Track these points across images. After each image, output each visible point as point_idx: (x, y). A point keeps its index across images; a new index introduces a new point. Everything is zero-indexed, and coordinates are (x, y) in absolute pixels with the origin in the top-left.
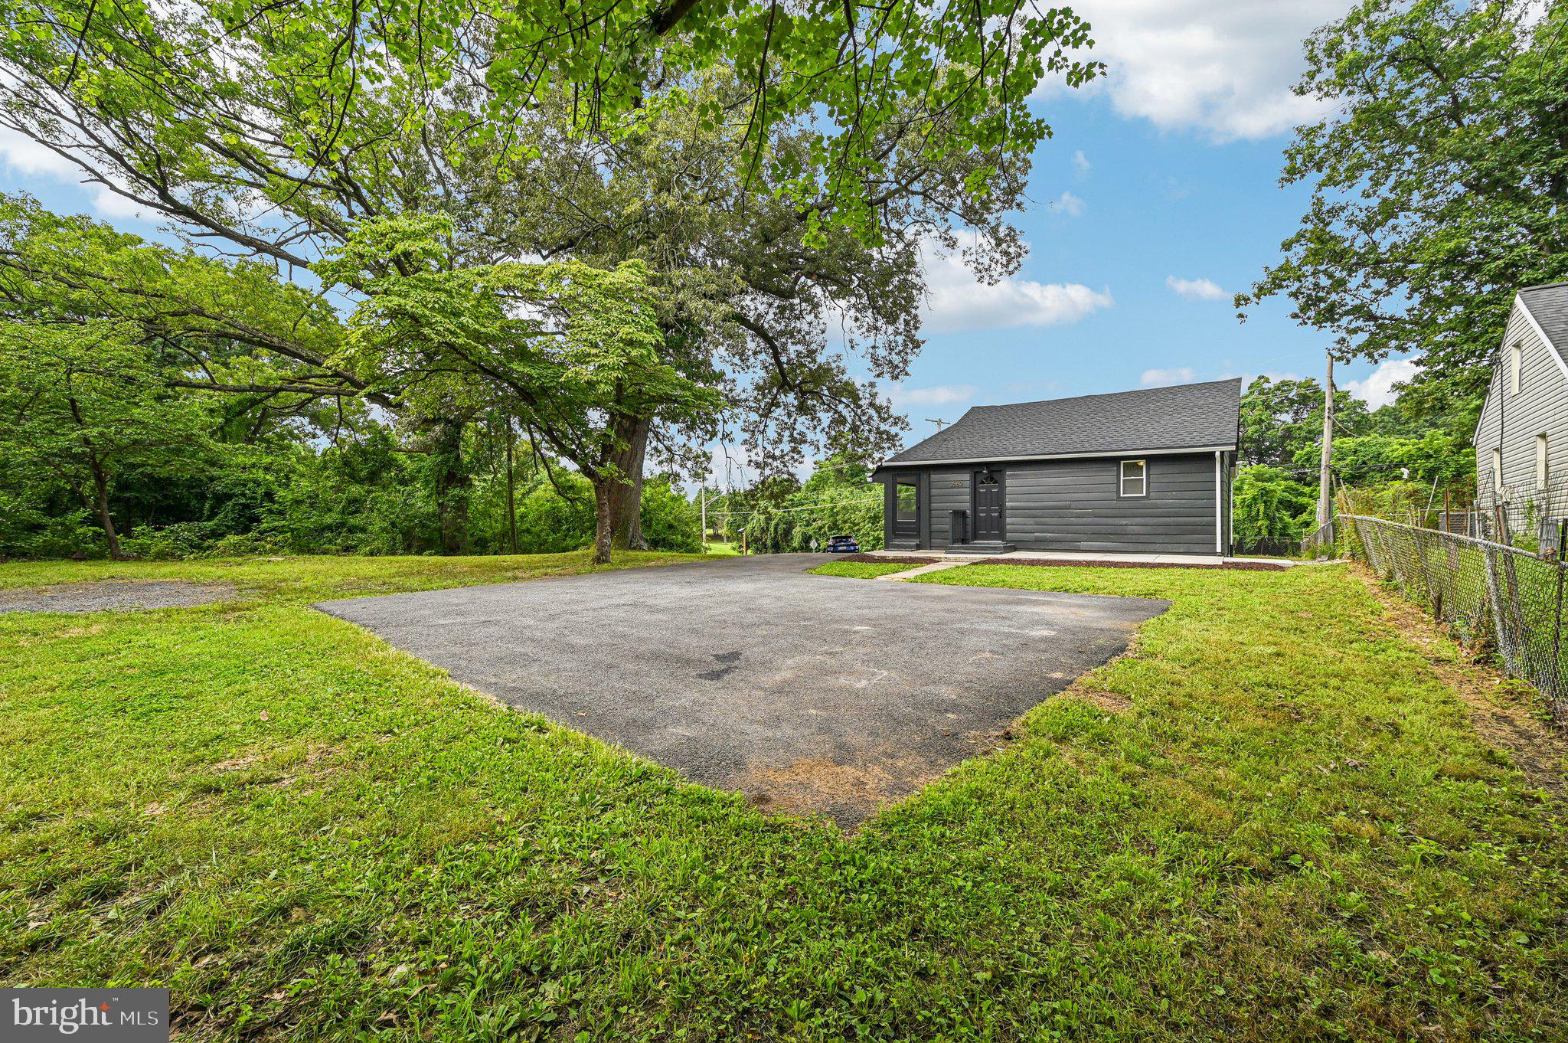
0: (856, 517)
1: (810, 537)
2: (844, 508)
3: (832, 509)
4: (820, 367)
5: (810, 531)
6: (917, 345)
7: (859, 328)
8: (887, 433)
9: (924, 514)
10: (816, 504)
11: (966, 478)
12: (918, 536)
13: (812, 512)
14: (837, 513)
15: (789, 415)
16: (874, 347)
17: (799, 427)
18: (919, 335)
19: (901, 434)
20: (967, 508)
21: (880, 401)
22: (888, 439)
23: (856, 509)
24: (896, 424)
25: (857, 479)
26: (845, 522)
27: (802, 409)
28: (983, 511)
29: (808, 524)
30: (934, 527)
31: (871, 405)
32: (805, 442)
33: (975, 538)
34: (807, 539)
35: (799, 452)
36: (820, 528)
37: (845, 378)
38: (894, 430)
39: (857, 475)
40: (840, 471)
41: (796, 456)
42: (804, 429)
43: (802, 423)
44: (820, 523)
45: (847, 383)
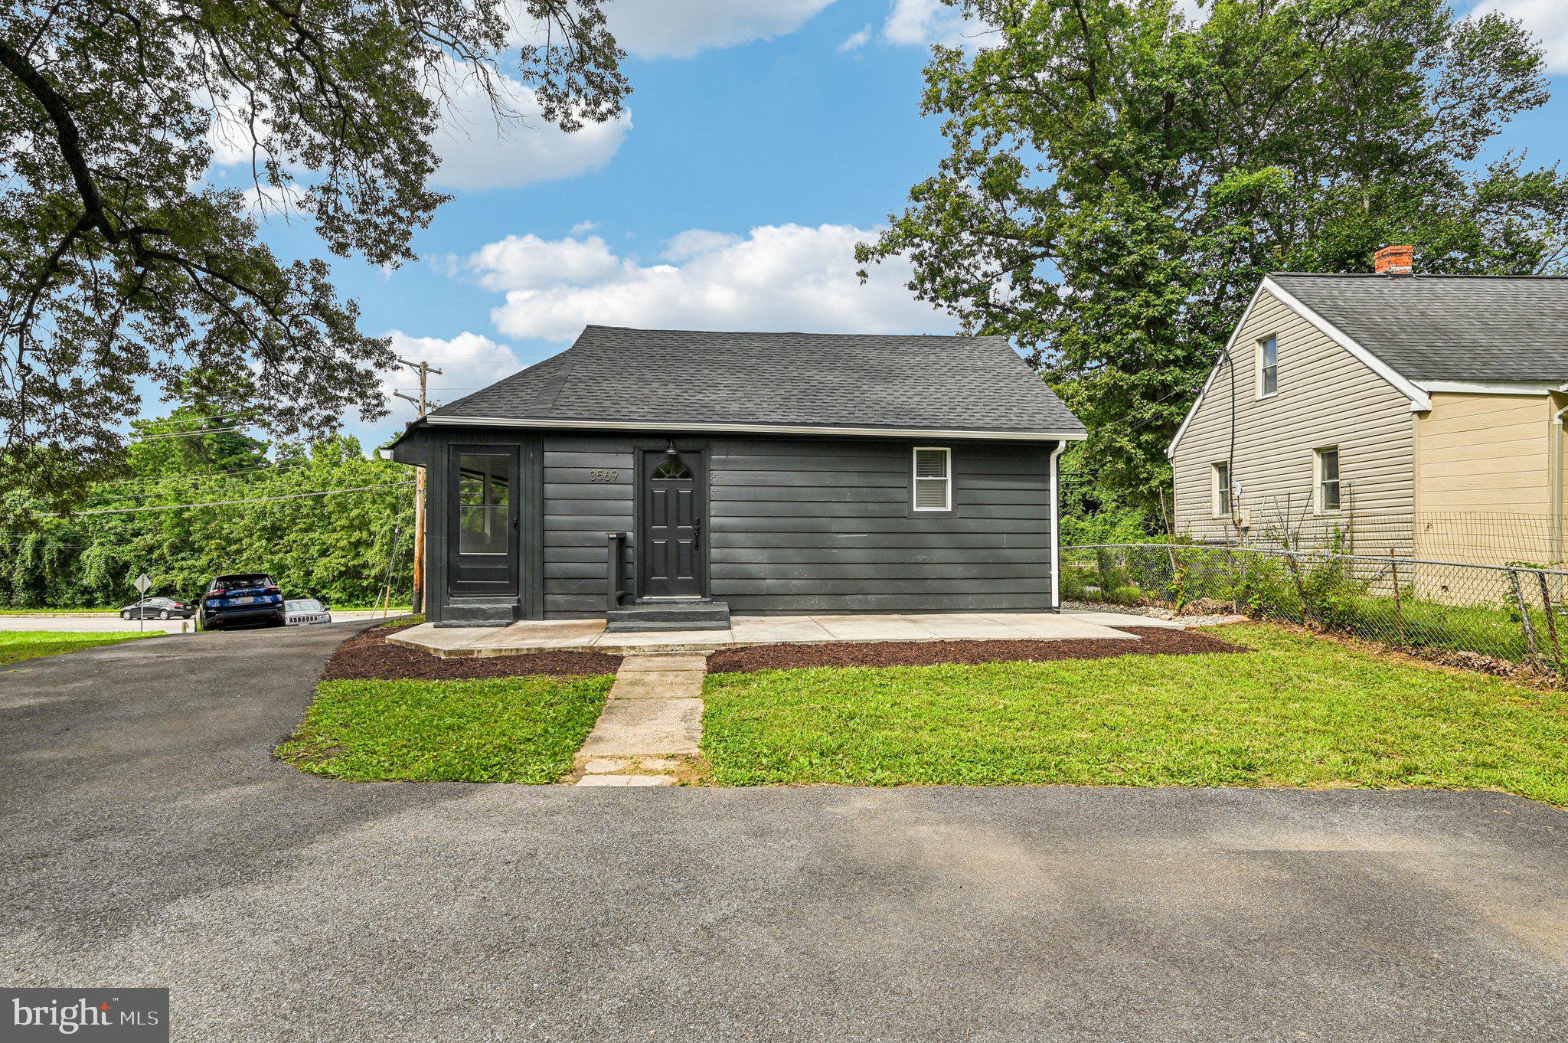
0: (235, 528)
1: (126, 566)
2: (206, 511)
3: (179, 513)
4: (193, 201)
5: (126, 553)
6: (428, 203)
7: (288, 146)
8: (349, 368)
9: (528, 537)
10: (139, 502)
11: (624, 462)
12: (514, 588)
13: (131, 518)
14: (190, 521)
15: (99, 303)
16: (327, 190)
17: (126, 331)
18: (430, 184)
19: (379, 374)
20: (627, 526)
21: (338, 302)
22: (349, 381)
23: (231, 514)
24: (368, 354)
25: (234, 459)
26: (209, 537)
27: (133, 293)
28: (659, 534)
29: (122, 540)
30: (553, 568)
31: (318, 308)
32: (143, 368)
33: (644, 590)
34: (117, 571)
35: (126, 390)
36: (151, 549)
37: (250, 244)
38: (363, 365)
39: (232, 452)
40: (196, 444)
41: (116, 398)
42: (138, 340)
43: (134, 327)
44: (149, 539)
45: (257, 252)
